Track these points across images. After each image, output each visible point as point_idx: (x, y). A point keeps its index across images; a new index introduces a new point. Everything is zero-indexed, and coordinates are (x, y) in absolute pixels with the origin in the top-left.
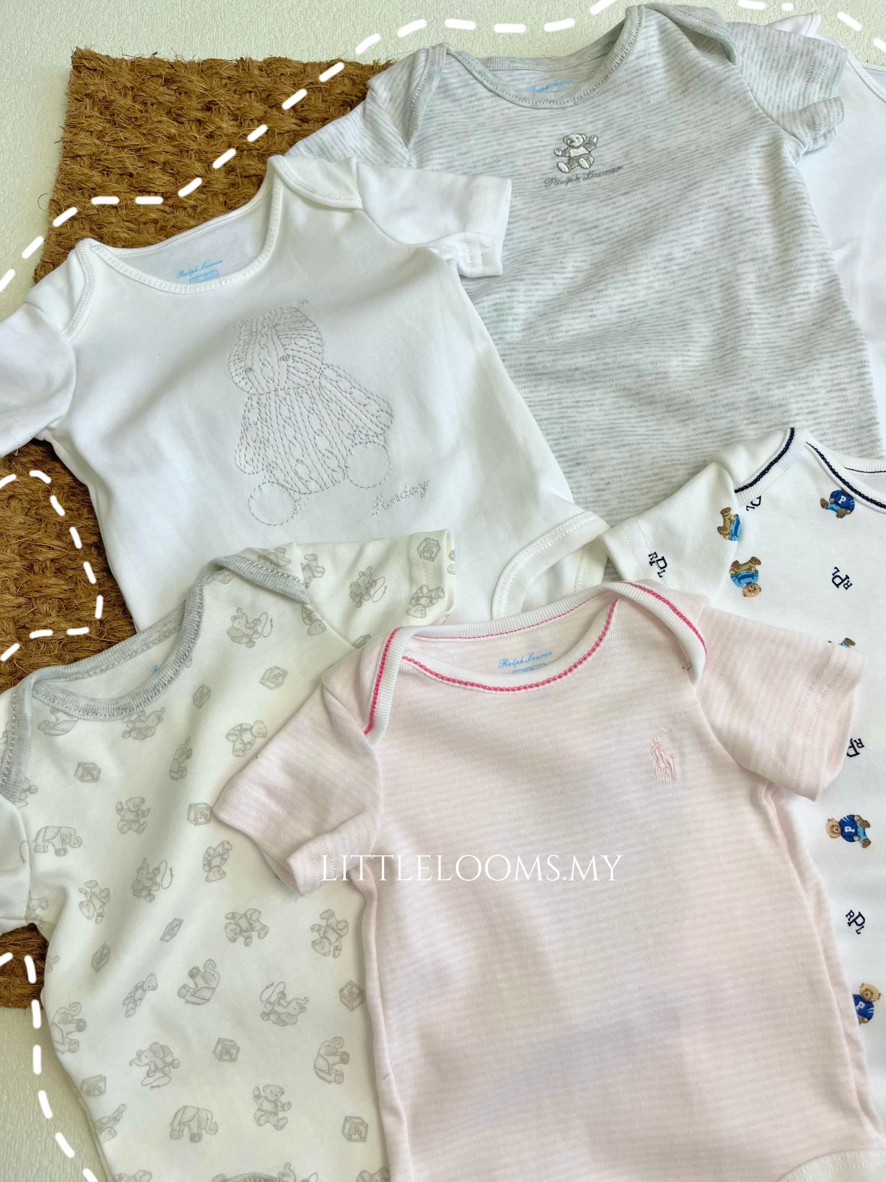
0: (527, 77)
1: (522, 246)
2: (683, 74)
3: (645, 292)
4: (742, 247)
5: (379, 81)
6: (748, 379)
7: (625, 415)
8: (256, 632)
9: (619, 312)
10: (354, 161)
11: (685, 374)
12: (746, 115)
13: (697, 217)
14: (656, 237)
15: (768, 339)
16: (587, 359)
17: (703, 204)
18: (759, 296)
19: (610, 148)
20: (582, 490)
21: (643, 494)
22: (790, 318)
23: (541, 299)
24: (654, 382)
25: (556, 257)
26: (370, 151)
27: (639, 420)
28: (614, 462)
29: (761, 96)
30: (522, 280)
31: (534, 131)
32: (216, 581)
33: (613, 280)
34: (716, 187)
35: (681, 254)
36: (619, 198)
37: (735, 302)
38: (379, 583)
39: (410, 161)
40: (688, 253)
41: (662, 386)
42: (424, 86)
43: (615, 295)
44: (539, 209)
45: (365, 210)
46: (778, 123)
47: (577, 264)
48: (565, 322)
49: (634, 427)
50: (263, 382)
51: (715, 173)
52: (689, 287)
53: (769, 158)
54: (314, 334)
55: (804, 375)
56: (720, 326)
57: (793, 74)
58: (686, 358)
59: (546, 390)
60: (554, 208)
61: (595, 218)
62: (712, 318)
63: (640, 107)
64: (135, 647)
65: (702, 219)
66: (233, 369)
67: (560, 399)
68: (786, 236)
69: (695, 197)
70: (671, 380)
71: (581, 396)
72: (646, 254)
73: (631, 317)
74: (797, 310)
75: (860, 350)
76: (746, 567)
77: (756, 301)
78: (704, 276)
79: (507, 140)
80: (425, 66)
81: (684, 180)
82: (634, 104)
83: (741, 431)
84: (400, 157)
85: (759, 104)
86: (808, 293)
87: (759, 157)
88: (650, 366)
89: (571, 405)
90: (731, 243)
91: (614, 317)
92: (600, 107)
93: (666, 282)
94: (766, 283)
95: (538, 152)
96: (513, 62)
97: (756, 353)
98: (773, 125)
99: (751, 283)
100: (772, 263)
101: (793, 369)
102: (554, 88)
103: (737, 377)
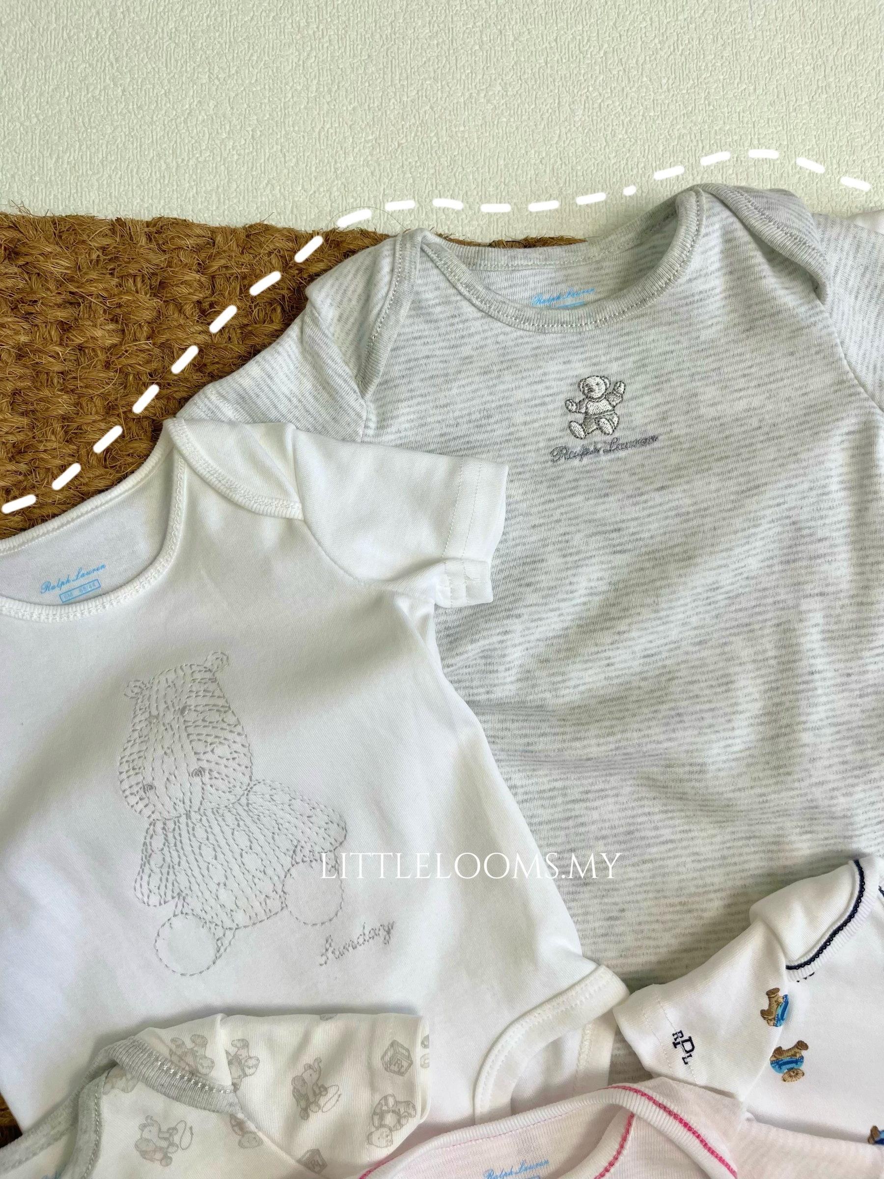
0: (531, 279)
1: (519, 551)
2: (749, 307)
3: (680, 629)
4: (809, 578)
5: (323, 294)
6: (806, 783)
7: (647, 810)
8: (172, 1144)
9: (645, 657)
10: (290, 429)
11: (727, 765)
12: (829, 378)
13: (754, 534)
14: (699, 560)
15: (833, 710)
16: (603, 748)
17: (764, 517)
18: (825, 644)
19: (642, 404)
20: (590, 918)
21: (665, 930)
22: (862, 678)
23: (542, 636)
24: (687, 776)
26: (310, 398)
27: (664, 816)
28: (632, 883)
29: (853, 351)
30: (519, 616)
31: (540, 371)
32: (116, 1091)
33: (640, 618)
34: (783, 496)
35: (728, 582)
36: (653, 495)
37: (794, 653)
38: (332, 1091)
39: (368, 419)
40: (740, 578)
41: (697, 784)
42: (388, 316)
43: (639, 637)
44: (544, 503)
45: (305, 521)
46: (873, 397)
47: (592, 584)
48: (573, 675)
49: (656, 828)
50: (169, 805)
51: (784, 475)
52: (735, 623)
53: (856, 452)
54: (238, 739)
56: (774, 685)
58: (730, 742)
59: (546, 775)
60: (564, 502)
61: (618, 519)
62: (763, 672)
63: (685, 345)
64: (17, 1157)
65: (762, 535)
66: (126, 785)
67: (565, 788)
68: (868, 568)
69: (755, 507)
70: (709, 775)
71: (592, 784)
72: (685, 583)
73: (660, 664)
74: (872, 667)
76: (790, 1054)
77: (822, 652)
78: (757, 610)
79: (502, 387)
80: (390, 282)
81: (741, 480)
82: (678, 338)
83: (791, 843)
84: (353, 414)
85: (849, 364)
87: (843, 449)
88: (683, 755)
89: (578, 796)
90: (795, 569)
91: (636, 665)
92: (631, 337)
93: (707, 616)
94: (835, 627)
95: (543, 404)
96: (514, 258)
97: (819, 736)
98: (866, 400)
99: (817, 625)
100: (847, 601)
101: (864, 767)
102: (569, 301)
103: (796, 777)
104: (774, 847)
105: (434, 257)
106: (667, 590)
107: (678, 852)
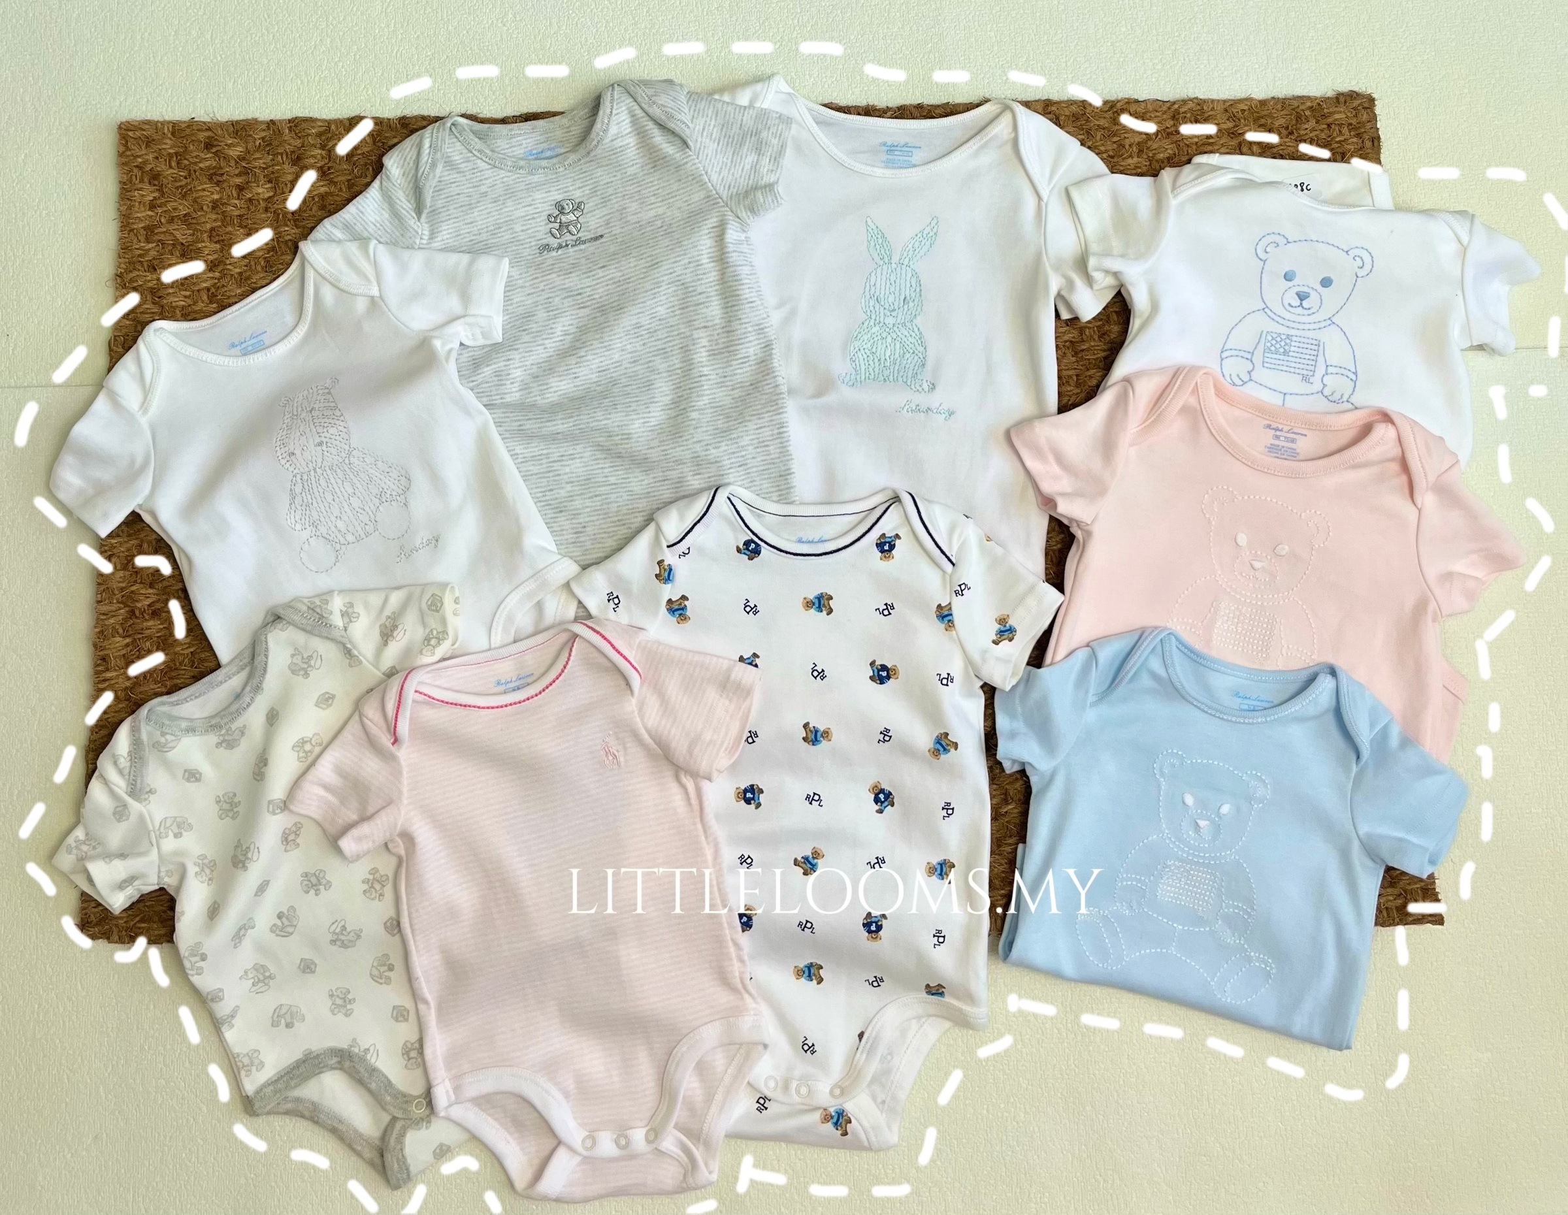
0: (524, 142)
1: (521, 310)
2: (651, 154)
3: (620, 354)
4: (696, 317)
5: (392, 161)
6: (691, 441)
7: (601, 466)
8: (310, 666)
9: (599, 373)
10: (373, 243)
11: (645, 434)
12: (702, 194)
13: (659, 292)
14: (626, 310)
15: (714, 399)
16: (567, 426)
17: (663, 281)
18: (711, 358)
19: (594, 216)
20: (564, 532)
21: (610, 537)
22: (733, 379)
23: (536, 362)
24: (620, 442)
25: (547, 323)
26: (388, 224)
27: (611, 469)
28: (588, 510)
29: (714, 177)
30: (519, 350)
31: (530, 199)
32: (276, 630)
33: (593, 347)
34: (674, 267)
35: (647, 322)
36: (599, 271)
37: (691, 365)
38: (400, 627)
39: (422, 234)
40: (655, 320)
41: (627, 447)
42: (431, 172)
43: (594, 360)
44: (533, 280)
45: (382, 298)
46: (726, 204)
47: (565, 328)
48: (553, 385)
49: (606, 477)
50: (304, 464)
51: (672, 256)
52: (655, 348)
53: (716, 239)
54: (342, 424)
55: (735, 436)
56: (678, 386)
57: (745, 150)
58: (648, 420)
59: (535, 446)
60: (545, 278)
61: (579, 287)
62: (672, 378)
63: (619, 177)
64: (220, 679)
65: (664, 293)
66: (279, 453)
67: (548, 454)
68: (729, 309)
69: (658, 275)
70: (633, 440)
71: (566, 451)
72: (619, 324)
73: (608, 377)
74: (739, 371)
75: (779, 414)
76: (678, 603)
77: (707, 364)
78: (667, 340)
79: (506, 210)
80: (429, 154)
81: (649, 259)
82: (612, 174)
84: (413, 231)
85: (712, 186)
86: (748, 357)
87: (710, 239)
88: (616, 429)
89: (556, 459)
90: (688, 313)
91: (594, 378)
92: (587, 174)
93: (637, 345)
94: (714, 347)
95: (534, 218)
96: (511, 130)
97: (703, 414)
98: (723, 206)
99: (704, 347)
100: (720, 331)
101: (728, 430)
102: (548, 154)
103: (684, 438)
104: (679, 485)
105: (458, 135)
106: (608, 329)
107: (619, 490)
